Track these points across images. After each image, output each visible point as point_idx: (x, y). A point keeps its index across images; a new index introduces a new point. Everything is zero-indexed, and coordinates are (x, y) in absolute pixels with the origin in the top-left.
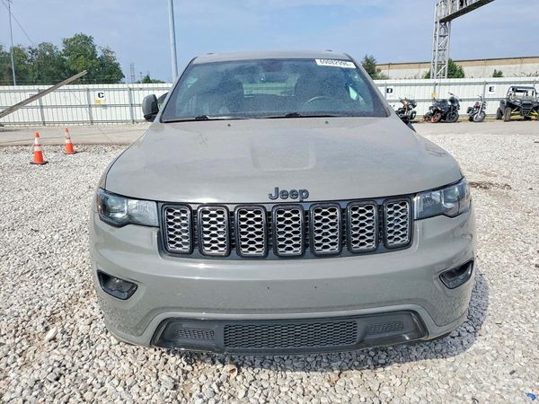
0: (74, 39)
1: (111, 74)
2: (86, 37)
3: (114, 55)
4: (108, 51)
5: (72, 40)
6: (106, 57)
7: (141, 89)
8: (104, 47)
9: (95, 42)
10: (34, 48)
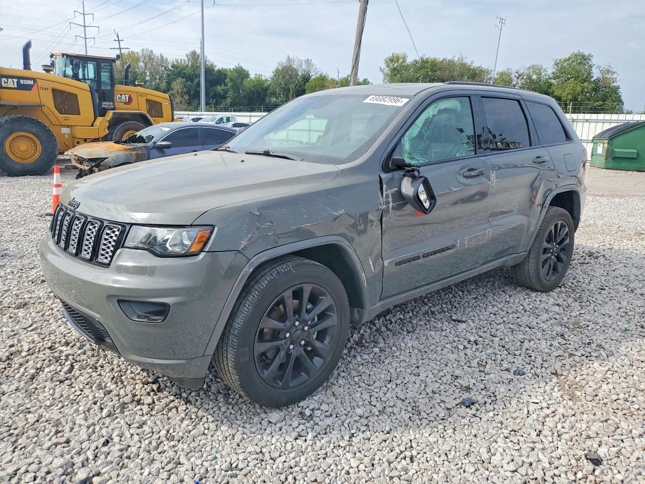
0: (570, 58)
1: (604, 100)
2: (583, 56)
3: (615, 76)
4: (609, 71)
5: (565, 61)
6: (603, 78)
7: (587, 121)
8: (604, 66)
9: (594, 61)
10: (521, 72)
